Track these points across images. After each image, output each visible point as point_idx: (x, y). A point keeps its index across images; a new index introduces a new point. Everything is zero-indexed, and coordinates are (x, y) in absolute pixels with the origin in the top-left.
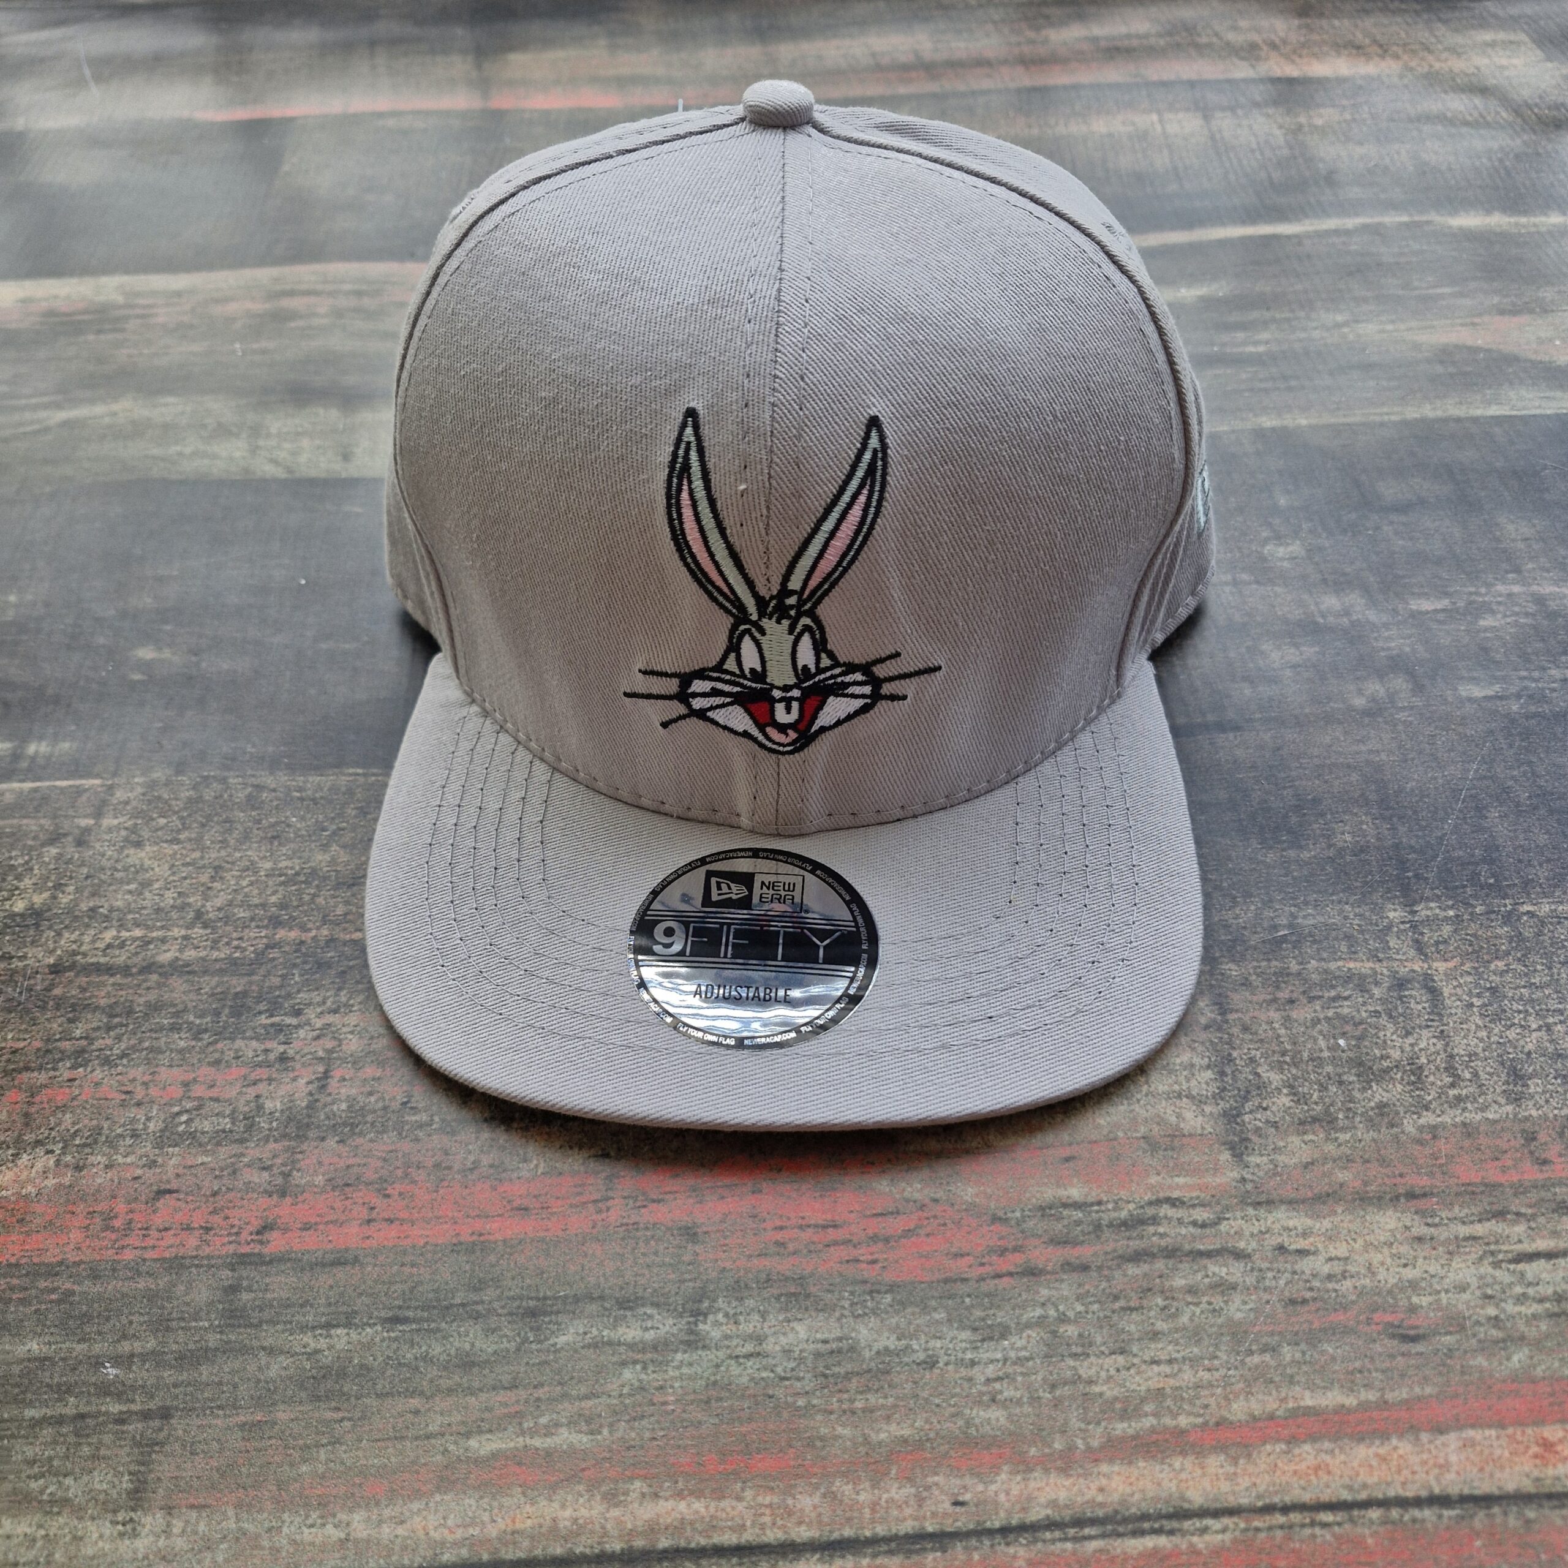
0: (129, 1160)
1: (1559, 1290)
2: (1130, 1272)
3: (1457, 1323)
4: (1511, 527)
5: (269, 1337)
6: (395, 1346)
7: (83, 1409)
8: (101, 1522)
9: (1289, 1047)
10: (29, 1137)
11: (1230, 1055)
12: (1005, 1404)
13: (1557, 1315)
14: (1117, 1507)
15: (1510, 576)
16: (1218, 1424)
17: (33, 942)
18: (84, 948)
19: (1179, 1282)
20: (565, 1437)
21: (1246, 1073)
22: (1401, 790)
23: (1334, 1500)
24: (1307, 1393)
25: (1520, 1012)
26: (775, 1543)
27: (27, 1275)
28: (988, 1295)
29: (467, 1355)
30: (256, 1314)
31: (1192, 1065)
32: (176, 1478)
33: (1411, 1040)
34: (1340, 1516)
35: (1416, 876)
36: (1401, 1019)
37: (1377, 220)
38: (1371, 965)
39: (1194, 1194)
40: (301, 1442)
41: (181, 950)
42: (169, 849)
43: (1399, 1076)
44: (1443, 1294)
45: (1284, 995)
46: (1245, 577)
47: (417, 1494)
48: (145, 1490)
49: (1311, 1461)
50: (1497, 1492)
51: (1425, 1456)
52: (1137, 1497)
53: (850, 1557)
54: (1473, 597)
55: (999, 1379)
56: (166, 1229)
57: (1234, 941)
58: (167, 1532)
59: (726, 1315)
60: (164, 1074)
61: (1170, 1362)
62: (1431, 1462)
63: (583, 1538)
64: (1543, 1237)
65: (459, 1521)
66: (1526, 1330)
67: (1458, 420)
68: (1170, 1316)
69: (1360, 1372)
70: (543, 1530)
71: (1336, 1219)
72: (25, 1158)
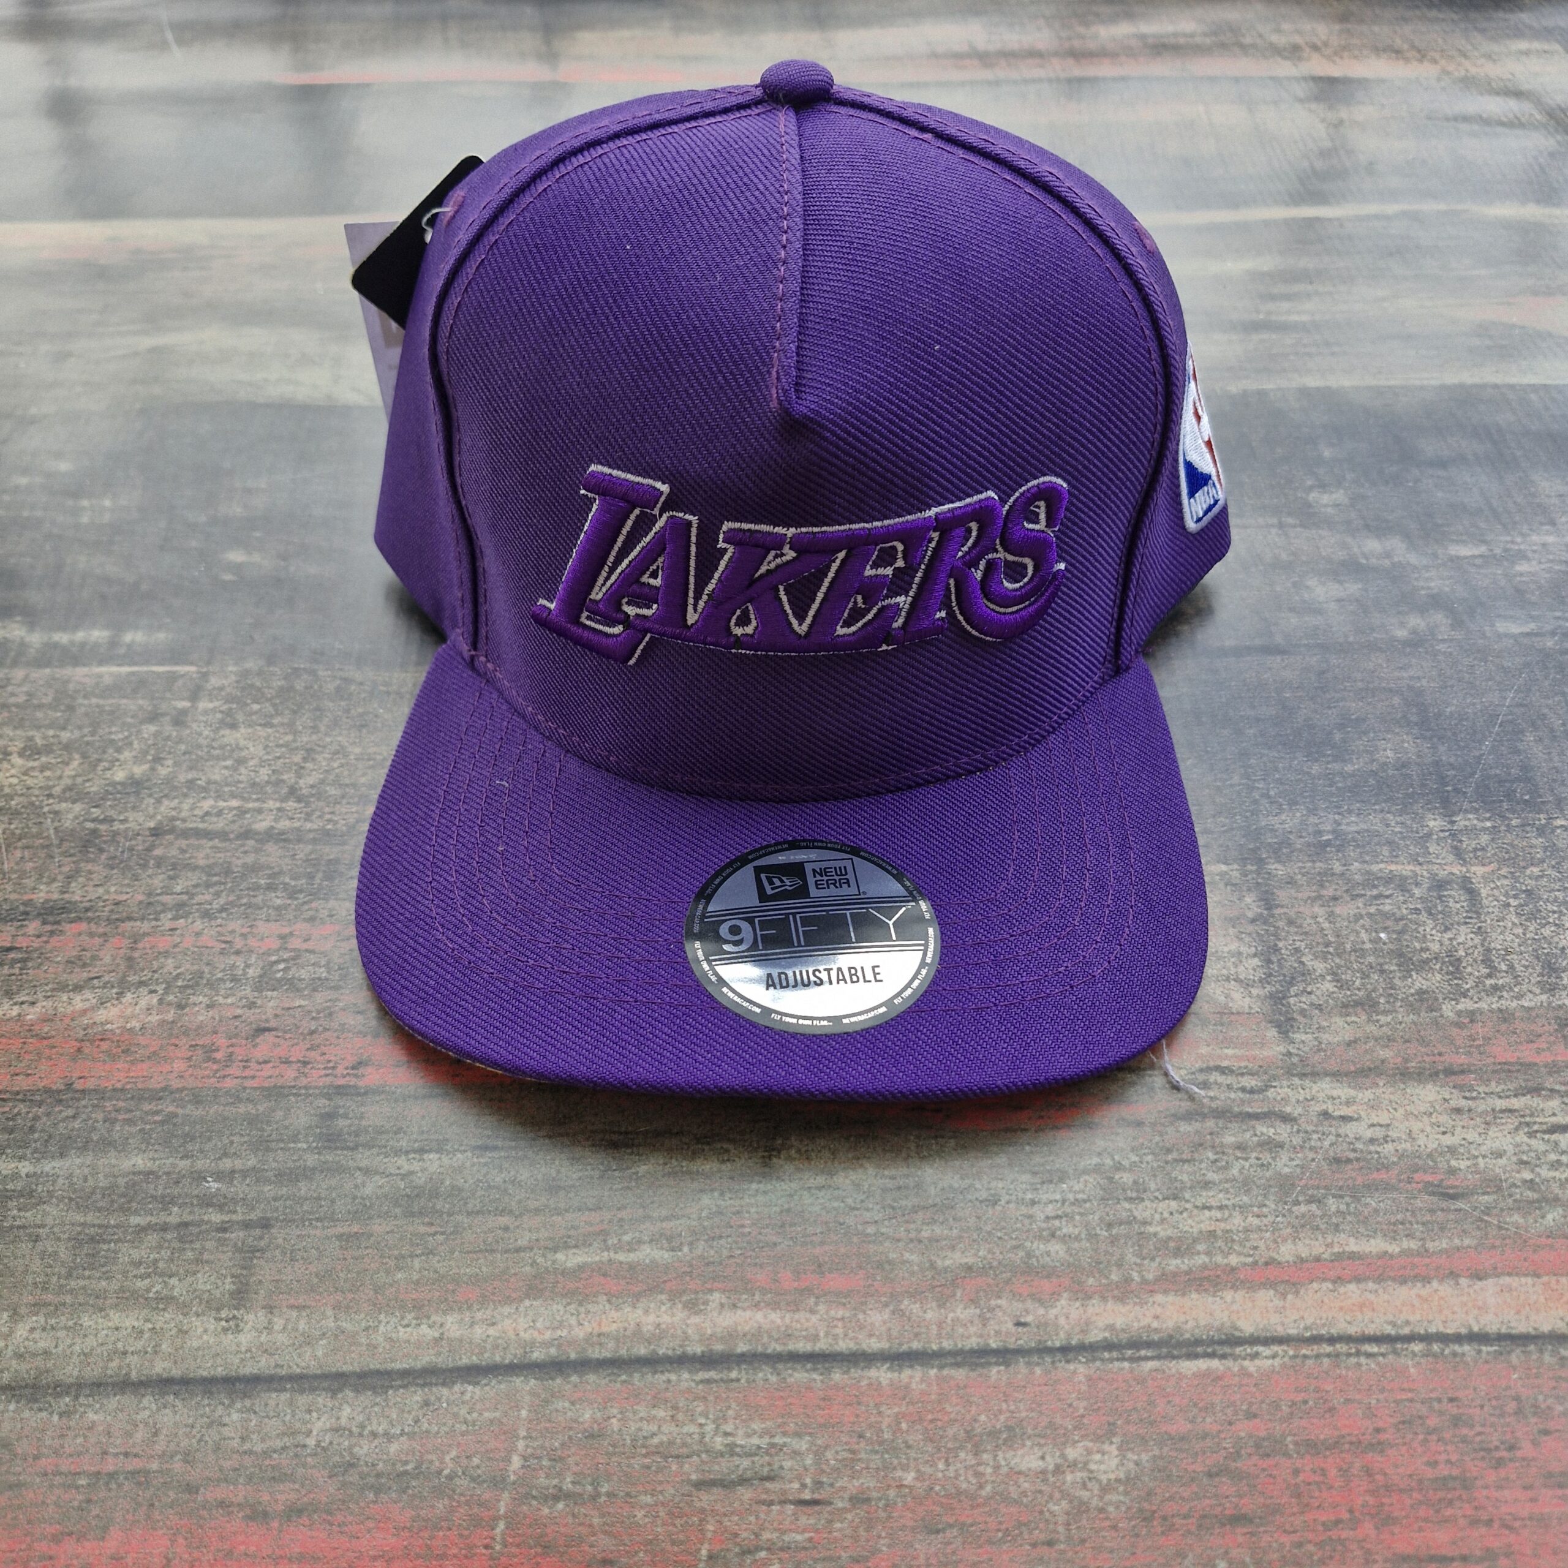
0: (229, 1001)
2: (1182, 1129)
3: (1494, 1184)
4: (1545, 484)
5: (364, 1158)
6: (484, 1170)
7: (187, 1218)
8: (205, 1318)
9: (1332, 939)
10: (133, 978)
11: (1275, 945)
12: (1064, 1239)
14: (1171, 1332)
15: (1547, 527)
16: (1267, 1264)
17: (134, 808)
18: (183, 815)
19: (1229, 1139)
20: (647, 1253)
21: (1292, 962)
22: (1439, 715)
23: (1378, 1333)
24: (1352, 1240)
26: (847, 1352)
27: (132, 1098)
28: (1049, 1144)
29: (554, 1179)
30: (352, 1138)
31: (1240, 953)
32: (277, 1281)
33: (1449, 935)
34: (1383, 1349)
35: (1455, 790)
36: (1440, 916)
37: (1415, 207)
38: (1411, 867)
39: (1243, 1064)
40: (396, 1252)
41: (276, 820)
42: (262, 732)
43: (1438, 967)
44: (1480, 1159)
45: (1329, 892)
46: (1290, 520)
47: (508, 1300)
48: (247, 1292)
49: (1356, 1299)
50: (1533, 1333)
51: (1465, 1299)
52: (1191, 1324)
53: (918, 1368)
54: (1509, 546)
55: (1058, 1217)
56: (265, 1062)
57: (1280, 844)
58: (269, 1328)
59: (799, 1153)
60: (262, 927)
61: (1221, 1208)
62: (1470, 1304)
63: (665, 1341)
65: (548, 1324)
66: (1560, 1192)
67: (1496, 386)
68: (1220, 1168)
69: (1402, 1223)
70: (628, 1333)
71: (1378, 1091)
72: (129, 996)
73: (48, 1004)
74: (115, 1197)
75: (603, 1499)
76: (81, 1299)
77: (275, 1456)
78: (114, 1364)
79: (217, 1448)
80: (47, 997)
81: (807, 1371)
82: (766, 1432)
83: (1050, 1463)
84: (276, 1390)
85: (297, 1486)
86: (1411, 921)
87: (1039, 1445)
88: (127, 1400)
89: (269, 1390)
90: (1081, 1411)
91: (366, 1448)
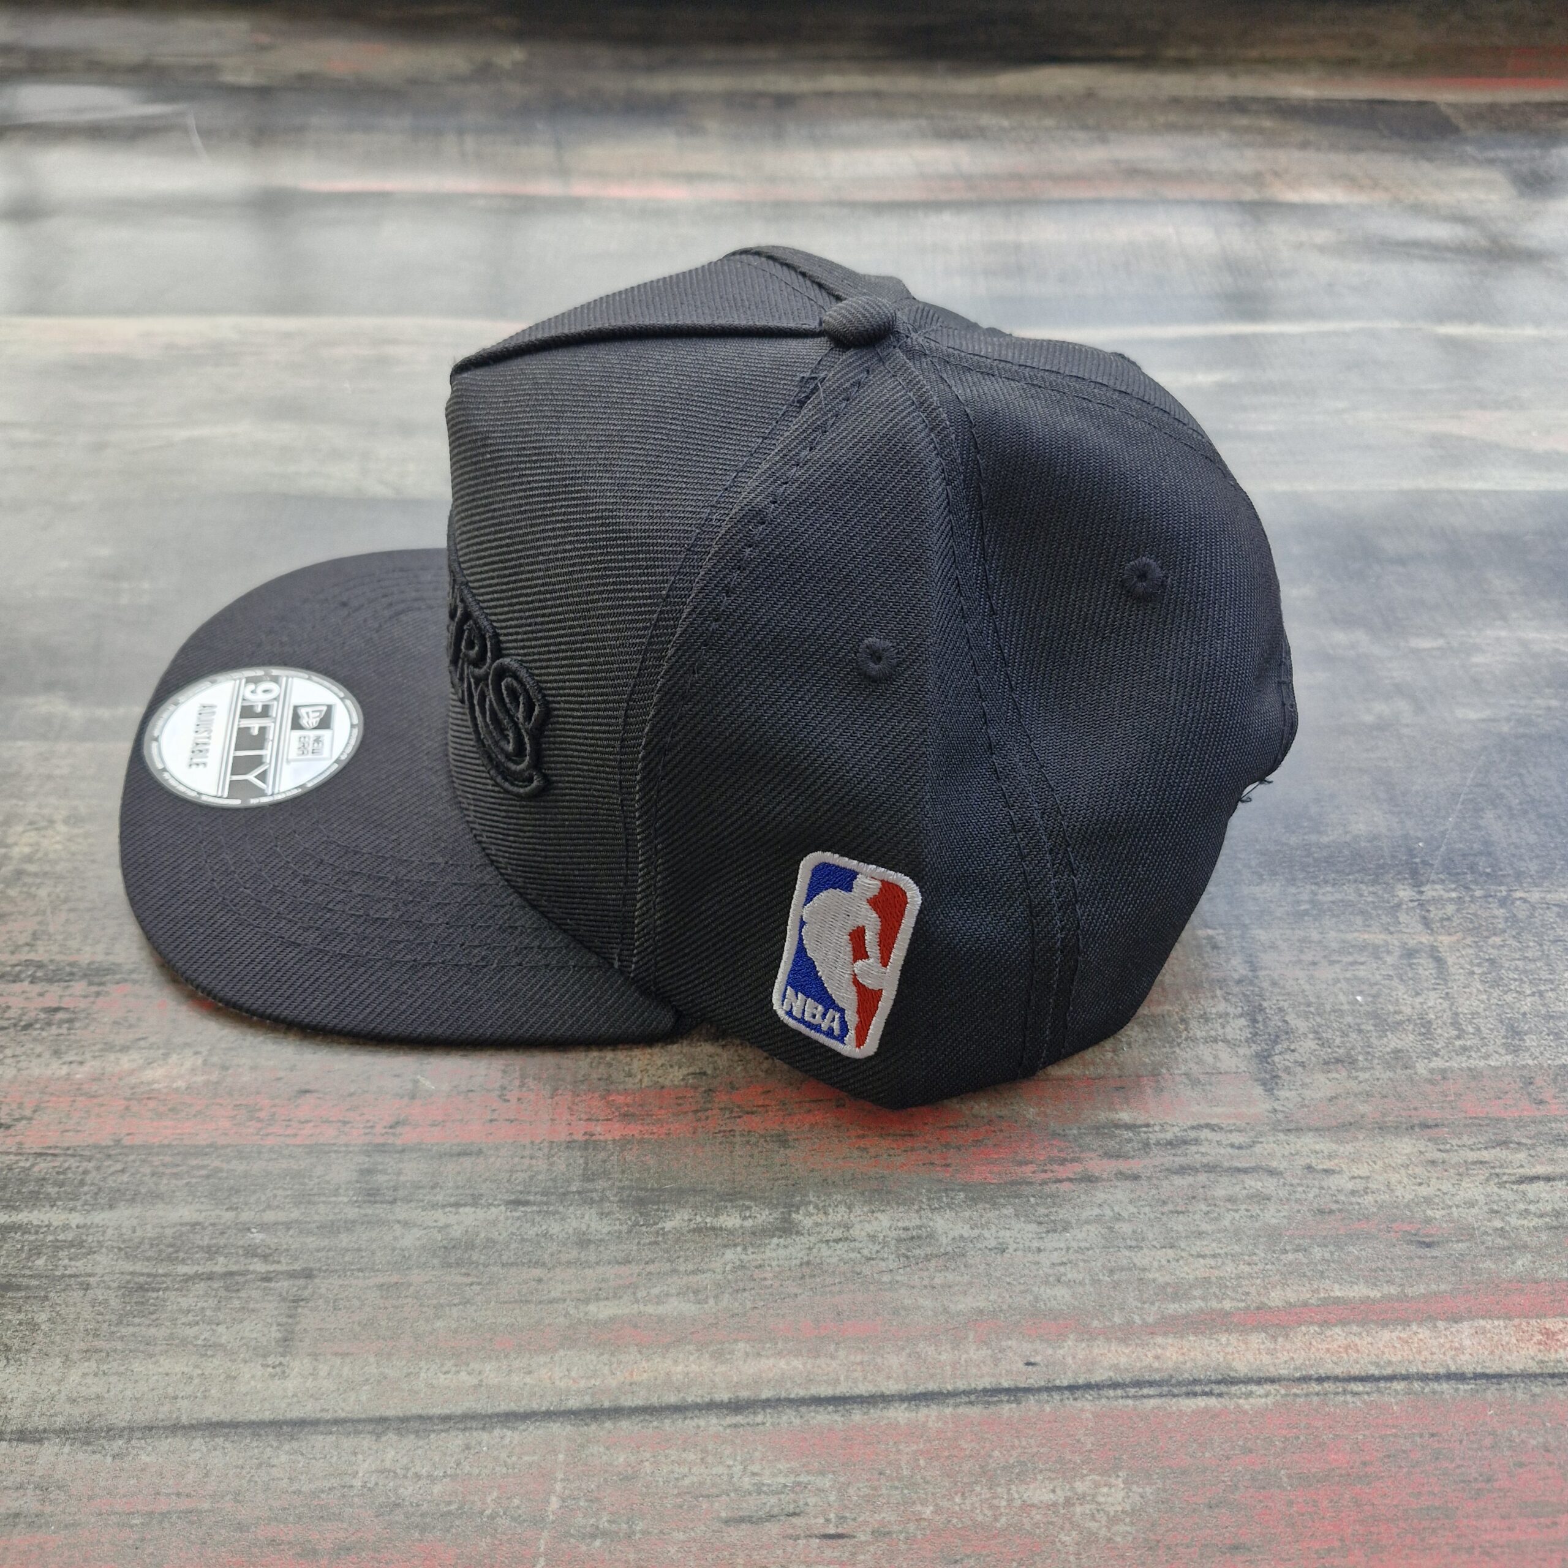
0: (271, 1061)
1: (1557, 1207)
2: (1176, 1183)
3: (1467, 1233)
5: (401, 1212)
6: (518, 1224)
7: (234, 1268)
8: (252, 1365)
9: (1313, 1000)
10: (177, 1039)
11: (1260, 1005)
12: (1069, 1284)
13: (1556, 1228)
14: (1172, 1372)
16: (1258, 1308)
19: (1220, 1192)
20: (675, 1306)
21: (1276, 1021)
22: (1407, 792)
23: (1363, 1374)
24: (1337, 1286)
25: (1515, 980)
26: (867, 1394)
28: (1052, 1196)
29: (584, 1234)
30: (391, 1193)
31: (1227, 1014)
32: (321, 1329)
33: (1420, 999)
34: (1369, 1387)
35: (1423, 862)
36: (1411, 982)
37: (1371, 325)
38: (1382, 936)
39: (1231, 1121)
40: (435, 1302)
43: (1411, 1027)
44: (1454, 1209)
45: (1308, 957)
47: (543, 1350)
48: (292, 1339)
49: (1342, 1341)
50: (1506, 1372)
51: (1442, 1341)
52: (1189, 1365)
53: (934, 1407)
55: (1063, 1264)
56: (307, 1122)
57: (1262, 911)
58: (314, 1375)
59: (816, 1207)
61: (1214, 1256)
62: (1447, 1346)
63: (694, 1389)
64: (1541, 1163)
65: (582, 1373)
66: (1529, 1239)
68: (1212, 1219)
69: (1382, 1270)
70: (658, 1382)
71: (1358, 1145)
72: (174, 1057)
73: (97, 1063)
74: (162, 1247)
75: (638, 1536)
76: (132, 1346)
77: (323, 1496)
78: (166, 1409)
79: (267, 1489)
80: (94, 1057)
81: (829, 1413)
82: (792, 1471)
83: (1060, 1496)
84: (322, 1433)
85: (345, 1525)
86: (1384, 986)
87: (1050, 1478)
88: (178, 1442)
89: (315, 1433)
90: (1089, 1446)
91: (410, 1489)
